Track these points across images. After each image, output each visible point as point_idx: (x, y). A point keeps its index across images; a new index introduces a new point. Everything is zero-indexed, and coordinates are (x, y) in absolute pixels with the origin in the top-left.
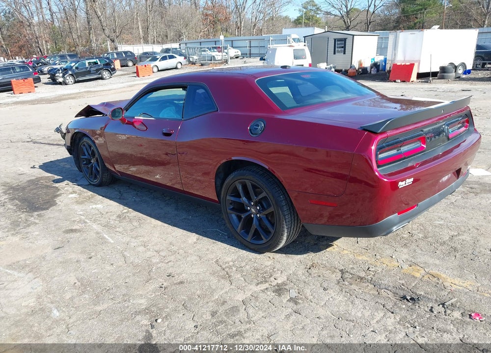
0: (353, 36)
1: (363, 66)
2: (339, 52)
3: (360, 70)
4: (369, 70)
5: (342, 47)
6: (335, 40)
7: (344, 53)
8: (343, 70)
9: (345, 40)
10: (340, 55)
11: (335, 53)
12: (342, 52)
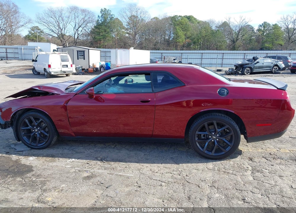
0: (89, 49)
1: (96, 67)
2: (80, 58)
3: (95, 69)
4: (99, 69)
5: (83, 56)
6: (78, 51)
7: (84, 59)
8: (86, 69)
9: (84, 51)
10: (81, 60)
11: (78, 59)
12: (82, 59)
